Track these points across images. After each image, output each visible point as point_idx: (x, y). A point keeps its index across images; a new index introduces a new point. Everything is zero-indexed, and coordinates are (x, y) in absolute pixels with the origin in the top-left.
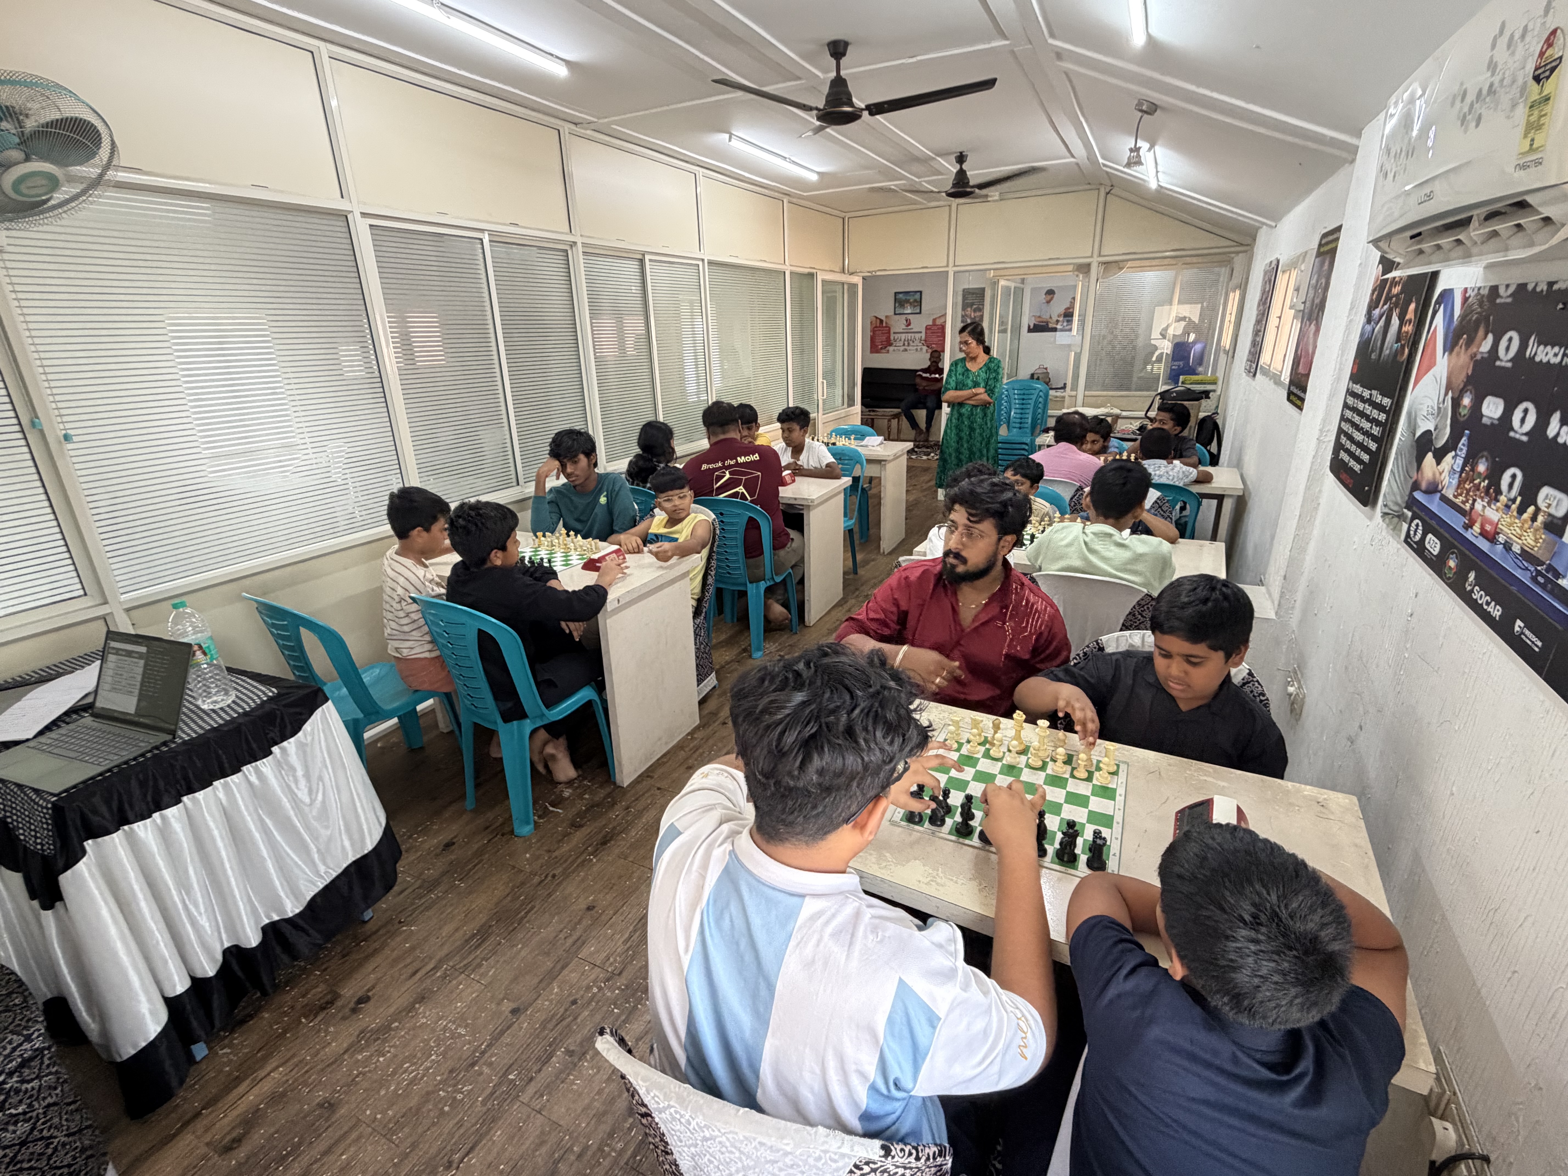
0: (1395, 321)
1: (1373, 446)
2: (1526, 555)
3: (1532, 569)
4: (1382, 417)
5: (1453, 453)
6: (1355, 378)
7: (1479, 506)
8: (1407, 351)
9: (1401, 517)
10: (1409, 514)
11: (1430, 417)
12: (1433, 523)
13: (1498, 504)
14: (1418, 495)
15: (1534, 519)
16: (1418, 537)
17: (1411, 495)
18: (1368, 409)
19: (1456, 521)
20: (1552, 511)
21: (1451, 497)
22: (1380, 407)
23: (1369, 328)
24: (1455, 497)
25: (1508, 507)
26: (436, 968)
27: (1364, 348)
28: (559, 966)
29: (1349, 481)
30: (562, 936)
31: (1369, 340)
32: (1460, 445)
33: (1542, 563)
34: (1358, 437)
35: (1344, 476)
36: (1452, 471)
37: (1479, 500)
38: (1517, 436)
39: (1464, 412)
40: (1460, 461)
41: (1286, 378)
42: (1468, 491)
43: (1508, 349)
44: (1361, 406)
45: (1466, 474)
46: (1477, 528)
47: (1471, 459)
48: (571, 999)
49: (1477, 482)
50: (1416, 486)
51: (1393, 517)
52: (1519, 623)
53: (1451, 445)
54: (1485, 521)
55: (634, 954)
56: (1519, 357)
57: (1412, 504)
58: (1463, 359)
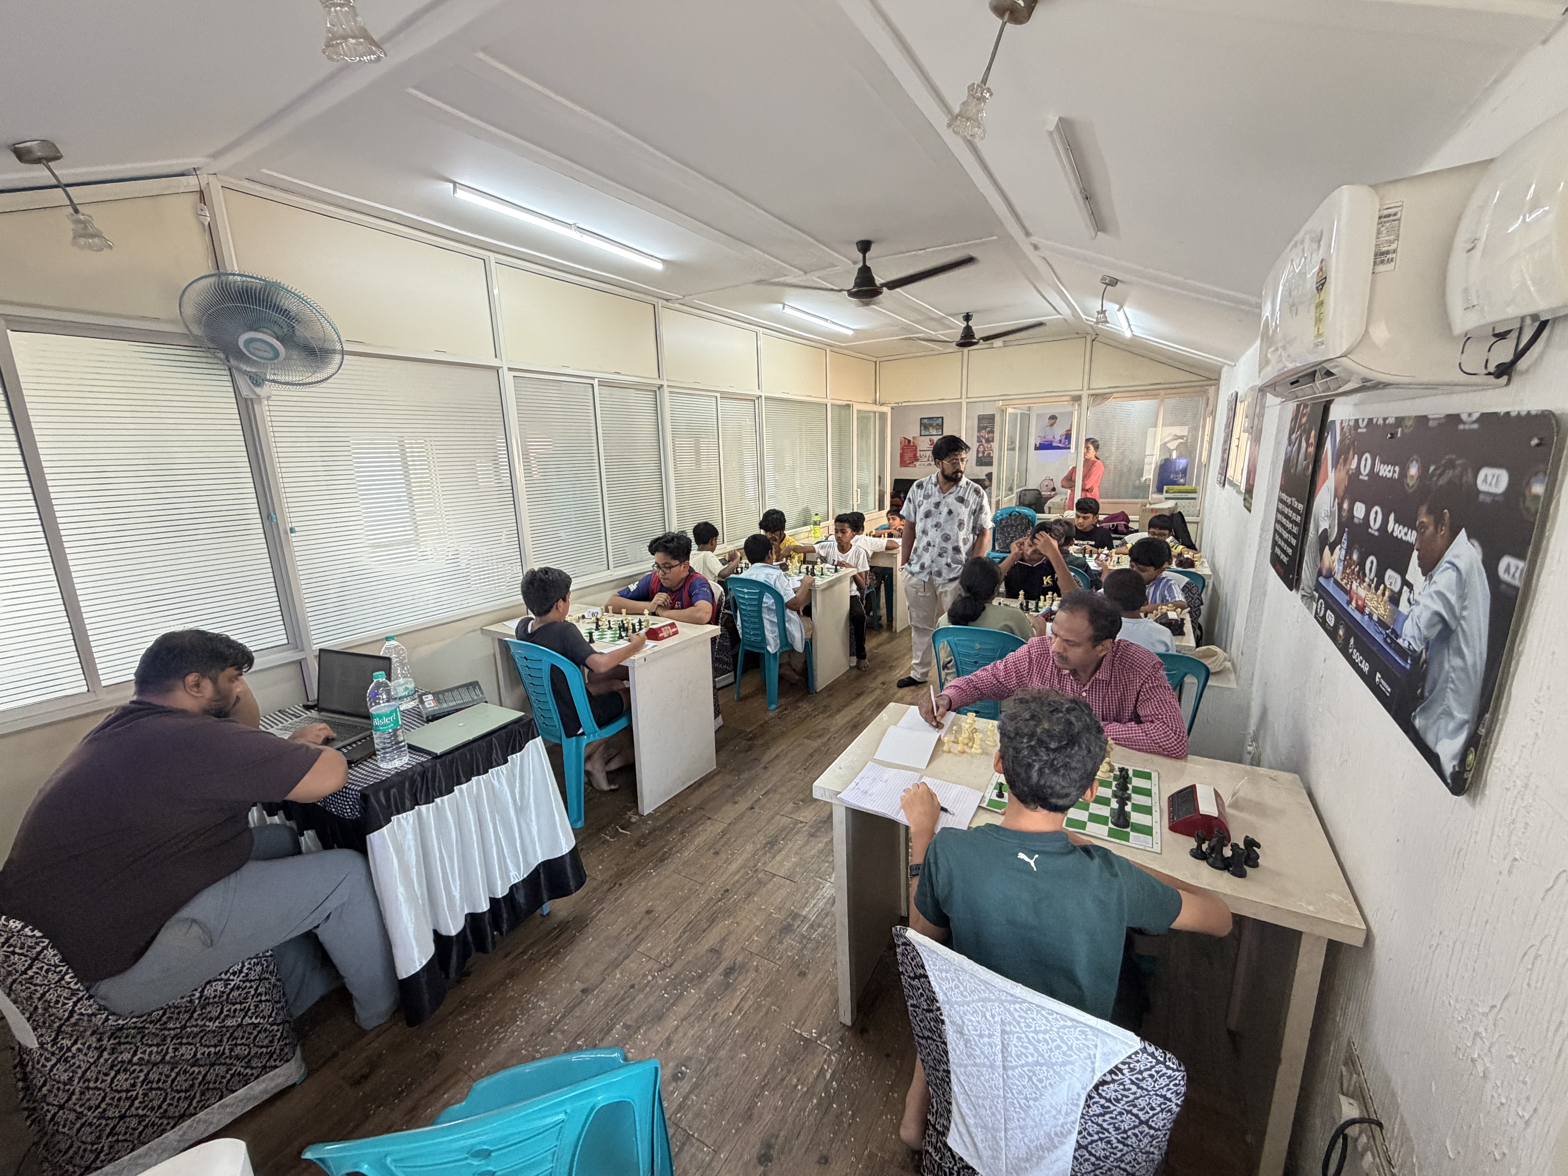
0: (1304, 444)
1: (1294, 542)
2: (1381, 623)
3: (1384, 633)
5: (1339, 547)
6: (1282, 489)
7: (1354, 586)
8: (1311, 467)
9: (1312, 597)
10: (1317, 595)
11: (1326, 518)
12: (1330, 601)
13: (1365, 584)
14: (1321, 580)
15: (1383, 594)
16: (1322, 614)
17: (1317, 581)
18: (1290, 513)
19: (1342, 599)
20: (1392, 587)
21: (1339, 580)
22: (1299, 513)
23: (1289, 449)
24: (1342, 580)
25: (1370, 586)
26: (524, 952)
27: (1287, 465)
28: (621, 958)
29: (1281, 571)
30: (625, 933)
31: (1290, 457)
32: (1343, 540)
33: (1388, 628)
34: (1286, 535)
35: (1278, 567)
37: (1354, 582)
38: (1373, 532)
39: (1344, 514)
40: (1343, 552)
41: (1243, 488)
42: (1349, 574)
43: (1365, 466)
44: (1286, 510)
45: (1347, 562)
46: (1354, 603)
47: (1349, 551)
48: (630, 984)
49: (1353, 568)
50: (1320, 574)
51: (1308, 598)
52: (1378, 675)
53: (1338, 541)
54: (1359, 598)
55: (683, 951)
56: (1372, 474)
57: (1319, 587)
58: (1343, 474)
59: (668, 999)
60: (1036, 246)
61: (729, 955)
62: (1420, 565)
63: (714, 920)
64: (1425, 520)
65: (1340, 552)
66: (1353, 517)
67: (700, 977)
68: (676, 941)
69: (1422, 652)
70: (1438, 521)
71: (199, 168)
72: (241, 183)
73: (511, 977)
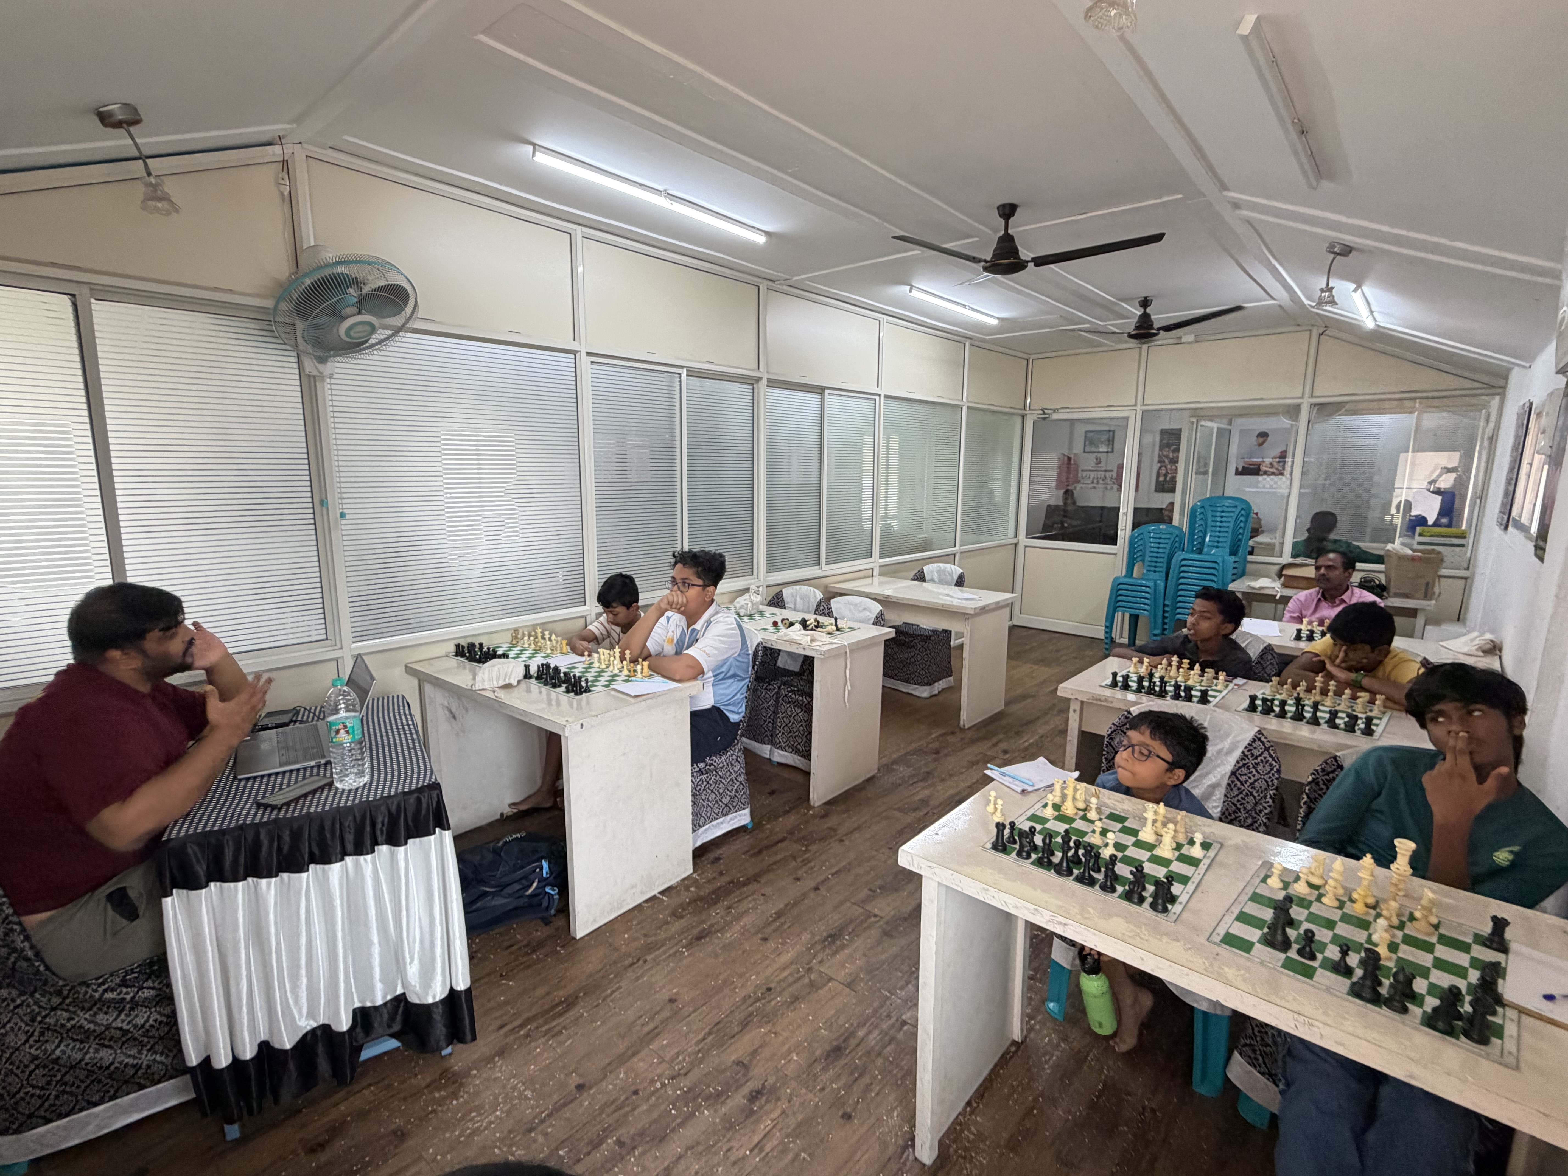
28: (630, 1052)
30: (639, 1022)
41: (1534, 529)
55: (703, 1058)
59: (676, 1117)
60: (1236, 205)
61: (760, 1073)
63: (747, 1024)
67: (719, 1095)
68: (697, 1044)
71: (284, 137)
72: (324, 152)
73: (501, 1053)
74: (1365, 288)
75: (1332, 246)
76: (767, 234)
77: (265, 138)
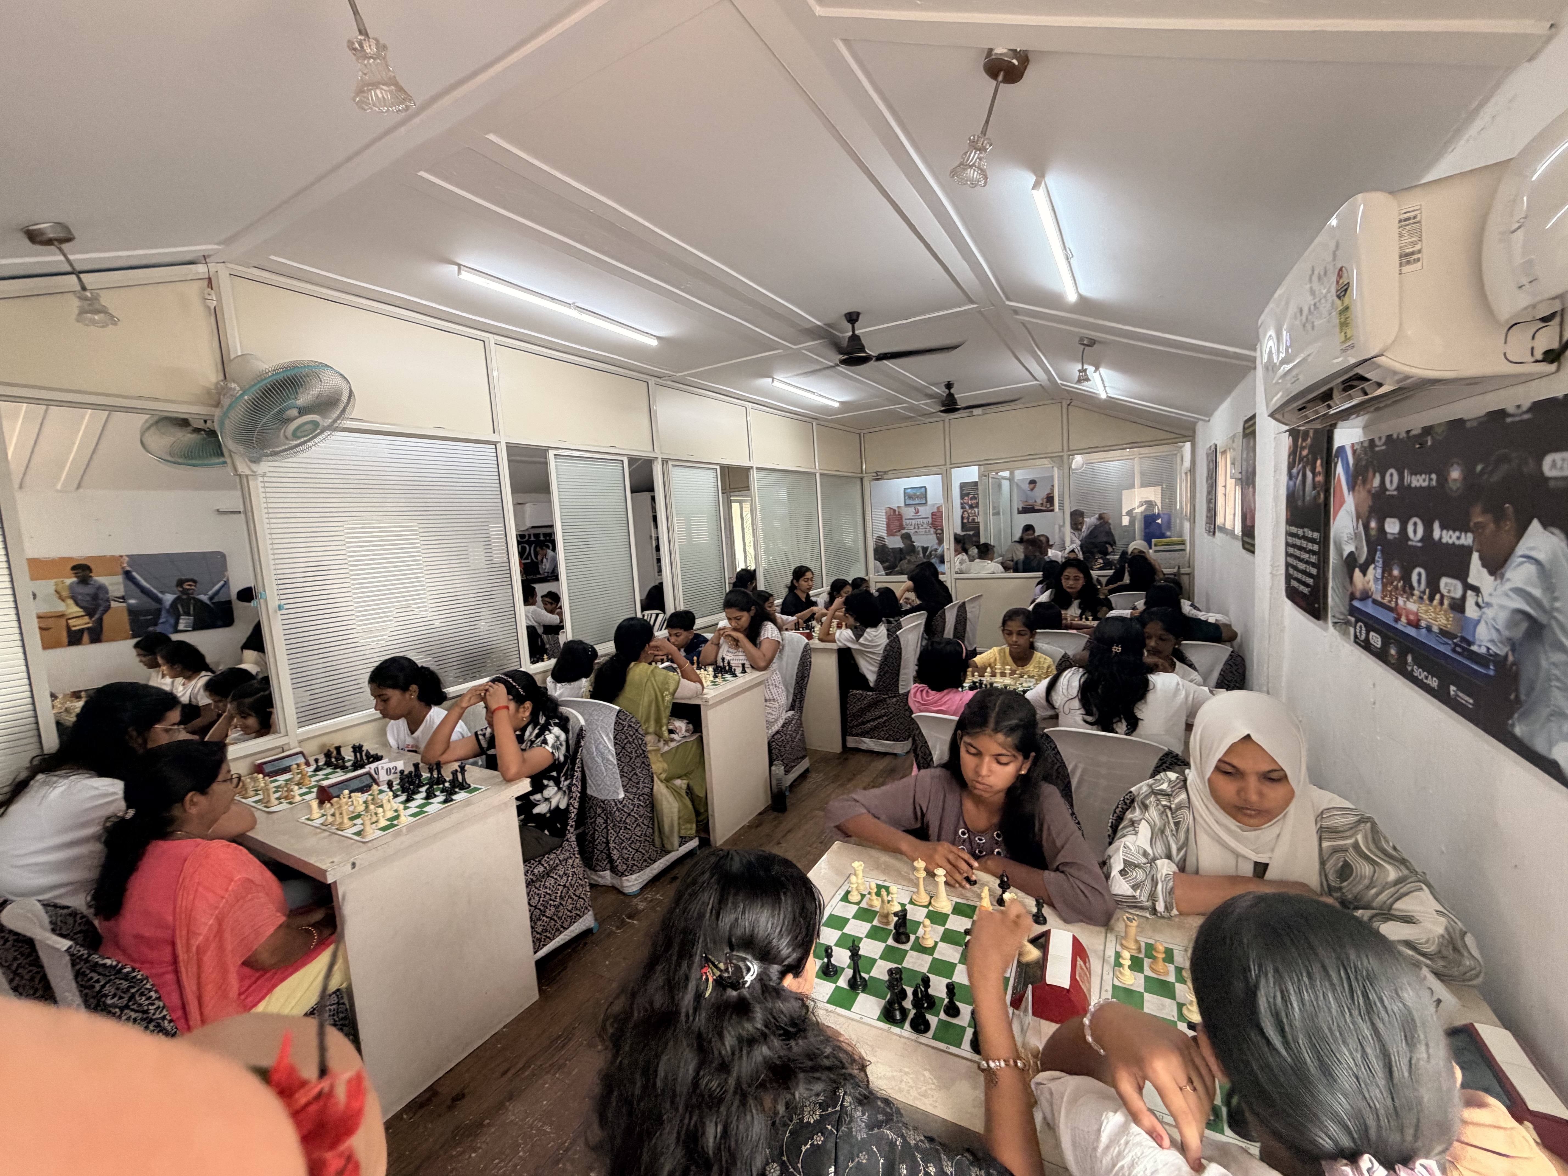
0: (1309, 475)
1: (1314, 571)
2: (1443, 633)
3: (1450, 642)
4: (1316, 548)
5: (1372, 566)
7: (1401, 601)
8: (1322, 496)
9: (1348, 623)
10: (1353, 619)
11: (1350, 541)
12: (1370, 622)
13: (1414, 597)
14: (1356, 603)
15: (1441, 603)
16: (1363, 638)
17: (1350, 604)
18: (1304, 544)
19: (1387, 618)
20: (1452, 595)
22: (1312, 541)
23: (1291, 483)
24: (1383, 598)
25: (1421, 598)
26: (524, 1068)
27: (1292, 498)
29: (1302, 602)
31: (1294, 491)
32: (1377, 558)
33: (1456, 637)
34: (1302, 566)
35: (1297, 600)
36: (1376, 579)
37: (1400, 598)
38: (1414, 544)
39: (1373, 533)
41: (1238, 531)
42: (1391, 591)
43: (1391, 482)
44: (1298, 542)
45: (1386, 579)
46: (1404, 619)
47: (1387, 569)
49: (1395, 583)
50: (1352, 597)
51: (1341, 625)
53: (1370, 560)
54: (1408, 612)
56: (1401, 486)
57: (1353, 610)
58: (1363, 494)
60: (1016, 311)
62: (1484, 566)
64: (1480, 519)
65: (1373, 572)
66: (1385, 533)
69: (1507, 655)
70: (1499, 517)
71: (209, 256)
72: (248, 270)
73: (510, 1097)
74: (1101, 369)
75: (1082, 339)
76: (658, 338)
77: (188, 258)
